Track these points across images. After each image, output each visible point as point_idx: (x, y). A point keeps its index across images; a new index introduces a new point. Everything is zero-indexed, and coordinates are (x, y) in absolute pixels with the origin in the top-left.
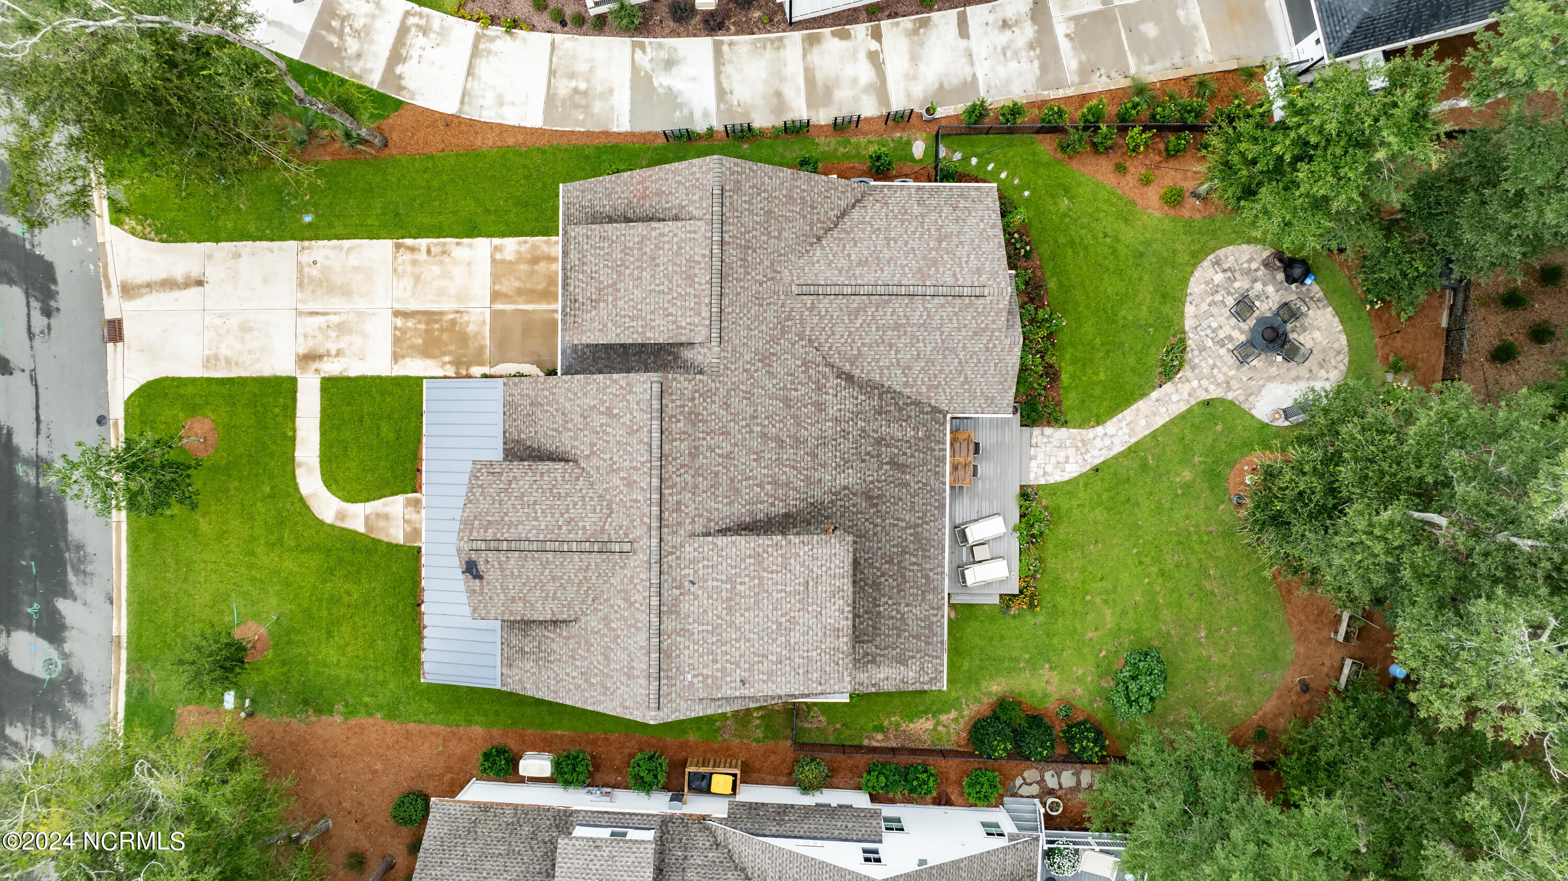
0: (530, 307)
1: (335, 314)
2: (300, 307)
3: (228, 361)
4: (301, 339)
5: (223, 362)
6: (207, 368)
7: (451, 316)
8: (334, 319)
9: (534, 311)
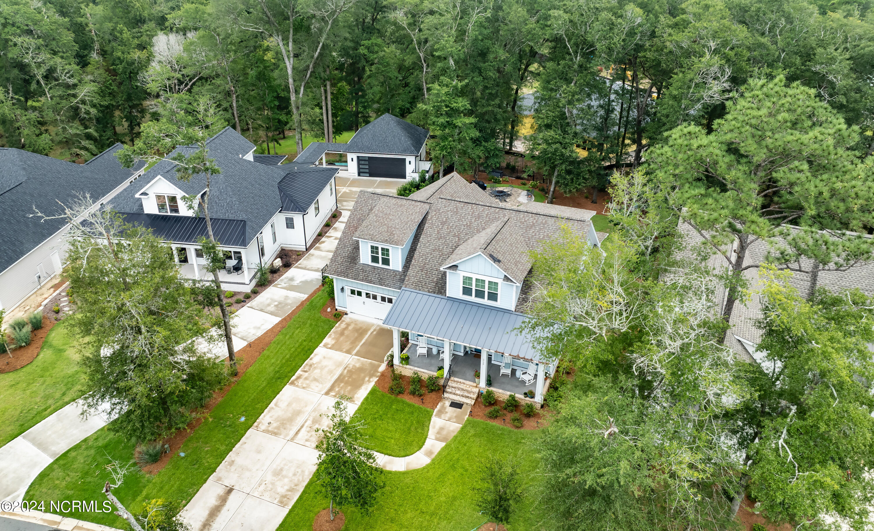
0: (363, 341)
1: (306, 422)
2: (288, 438)
3: (291, 490)
4: (308, 444)
5: (290, 493)
6: (286, 505)
7: (346, 371)
8: (309, 423)
9: (366, 340)
